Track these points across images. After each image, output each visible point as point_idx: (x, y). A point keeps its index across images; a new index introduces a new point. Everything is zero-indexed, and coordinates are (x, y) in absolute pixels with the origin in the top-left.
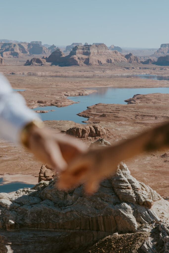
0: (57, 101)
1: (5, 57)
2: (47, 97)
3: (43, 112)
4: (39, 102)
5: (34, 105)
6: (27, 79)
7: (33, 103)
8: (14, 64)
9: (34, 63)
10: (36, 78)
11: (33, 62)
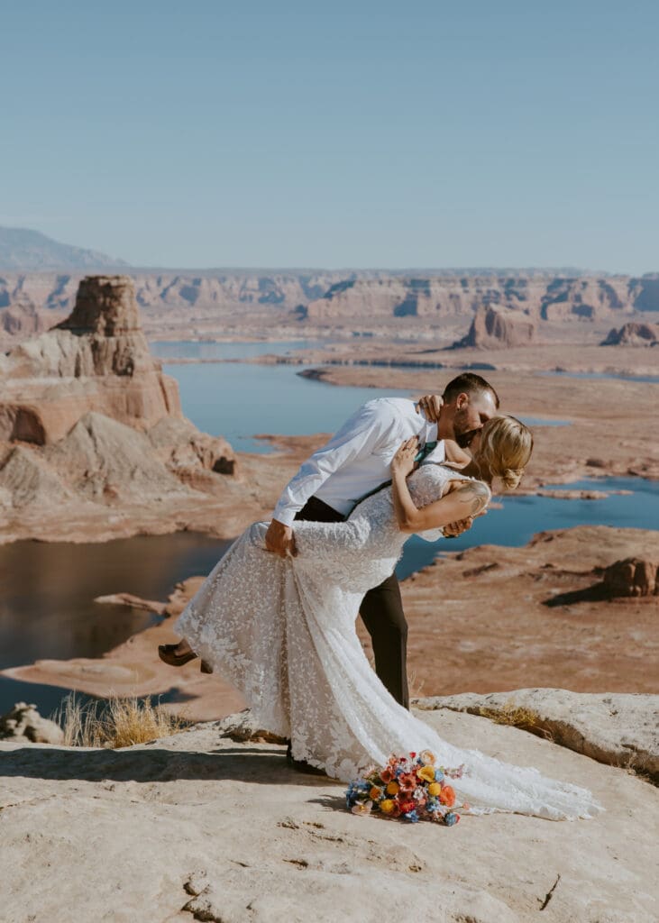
0: (648, 463)
1: (552, 321)
2: (628, 447)
3: (589, 498)
4: (591, 463)
5: (570, 472)
6: (590, 389)
7: (573, 464)
8: (576, 342)
9: (629, 339)
10: (619, 386)
11: (626, 334)
